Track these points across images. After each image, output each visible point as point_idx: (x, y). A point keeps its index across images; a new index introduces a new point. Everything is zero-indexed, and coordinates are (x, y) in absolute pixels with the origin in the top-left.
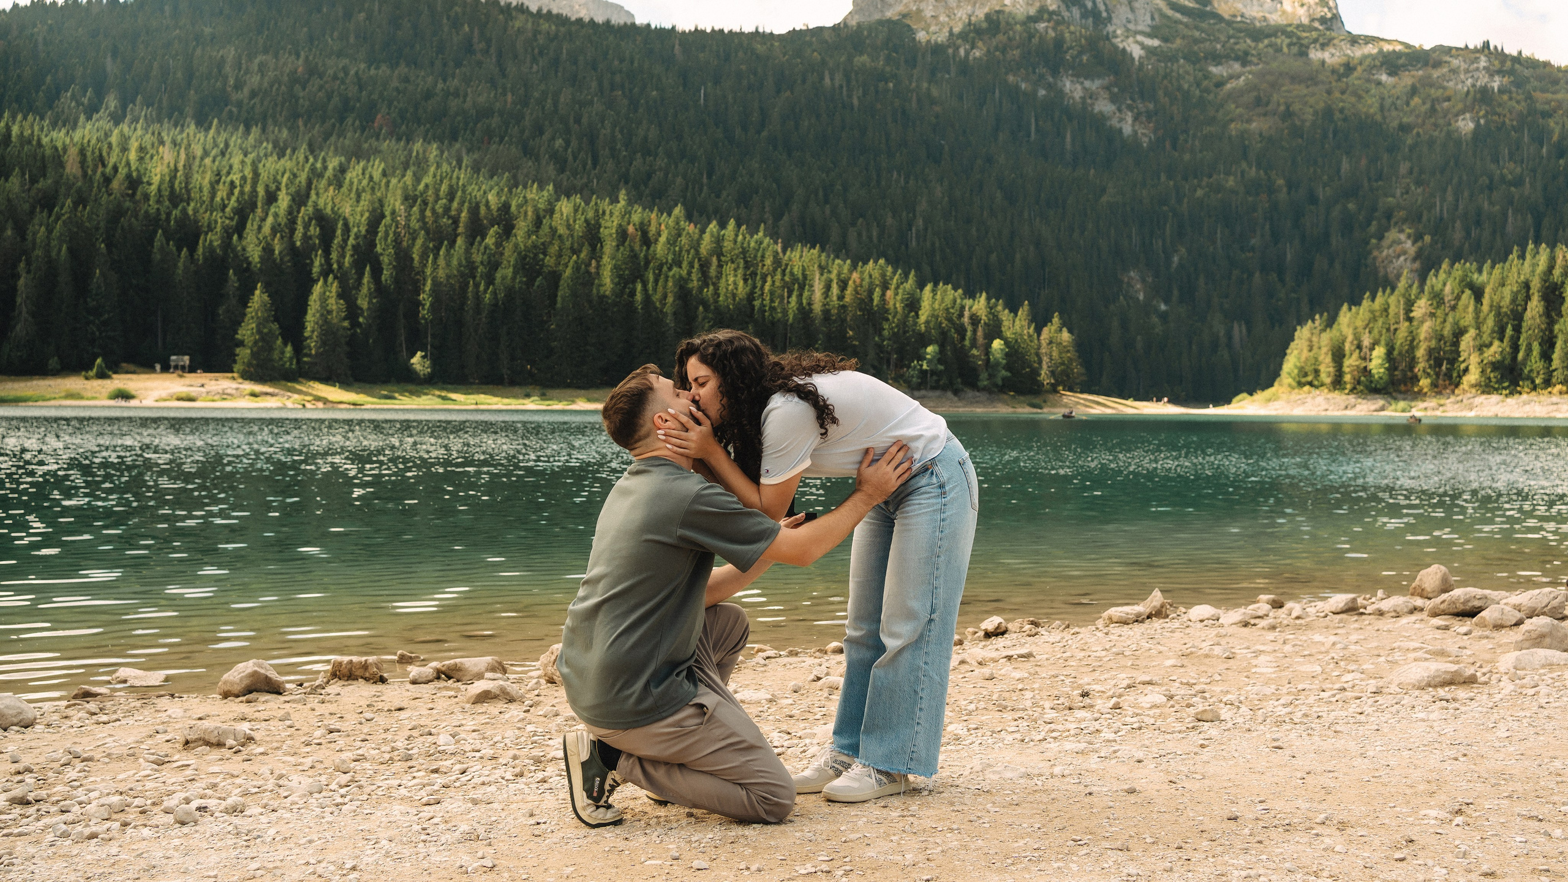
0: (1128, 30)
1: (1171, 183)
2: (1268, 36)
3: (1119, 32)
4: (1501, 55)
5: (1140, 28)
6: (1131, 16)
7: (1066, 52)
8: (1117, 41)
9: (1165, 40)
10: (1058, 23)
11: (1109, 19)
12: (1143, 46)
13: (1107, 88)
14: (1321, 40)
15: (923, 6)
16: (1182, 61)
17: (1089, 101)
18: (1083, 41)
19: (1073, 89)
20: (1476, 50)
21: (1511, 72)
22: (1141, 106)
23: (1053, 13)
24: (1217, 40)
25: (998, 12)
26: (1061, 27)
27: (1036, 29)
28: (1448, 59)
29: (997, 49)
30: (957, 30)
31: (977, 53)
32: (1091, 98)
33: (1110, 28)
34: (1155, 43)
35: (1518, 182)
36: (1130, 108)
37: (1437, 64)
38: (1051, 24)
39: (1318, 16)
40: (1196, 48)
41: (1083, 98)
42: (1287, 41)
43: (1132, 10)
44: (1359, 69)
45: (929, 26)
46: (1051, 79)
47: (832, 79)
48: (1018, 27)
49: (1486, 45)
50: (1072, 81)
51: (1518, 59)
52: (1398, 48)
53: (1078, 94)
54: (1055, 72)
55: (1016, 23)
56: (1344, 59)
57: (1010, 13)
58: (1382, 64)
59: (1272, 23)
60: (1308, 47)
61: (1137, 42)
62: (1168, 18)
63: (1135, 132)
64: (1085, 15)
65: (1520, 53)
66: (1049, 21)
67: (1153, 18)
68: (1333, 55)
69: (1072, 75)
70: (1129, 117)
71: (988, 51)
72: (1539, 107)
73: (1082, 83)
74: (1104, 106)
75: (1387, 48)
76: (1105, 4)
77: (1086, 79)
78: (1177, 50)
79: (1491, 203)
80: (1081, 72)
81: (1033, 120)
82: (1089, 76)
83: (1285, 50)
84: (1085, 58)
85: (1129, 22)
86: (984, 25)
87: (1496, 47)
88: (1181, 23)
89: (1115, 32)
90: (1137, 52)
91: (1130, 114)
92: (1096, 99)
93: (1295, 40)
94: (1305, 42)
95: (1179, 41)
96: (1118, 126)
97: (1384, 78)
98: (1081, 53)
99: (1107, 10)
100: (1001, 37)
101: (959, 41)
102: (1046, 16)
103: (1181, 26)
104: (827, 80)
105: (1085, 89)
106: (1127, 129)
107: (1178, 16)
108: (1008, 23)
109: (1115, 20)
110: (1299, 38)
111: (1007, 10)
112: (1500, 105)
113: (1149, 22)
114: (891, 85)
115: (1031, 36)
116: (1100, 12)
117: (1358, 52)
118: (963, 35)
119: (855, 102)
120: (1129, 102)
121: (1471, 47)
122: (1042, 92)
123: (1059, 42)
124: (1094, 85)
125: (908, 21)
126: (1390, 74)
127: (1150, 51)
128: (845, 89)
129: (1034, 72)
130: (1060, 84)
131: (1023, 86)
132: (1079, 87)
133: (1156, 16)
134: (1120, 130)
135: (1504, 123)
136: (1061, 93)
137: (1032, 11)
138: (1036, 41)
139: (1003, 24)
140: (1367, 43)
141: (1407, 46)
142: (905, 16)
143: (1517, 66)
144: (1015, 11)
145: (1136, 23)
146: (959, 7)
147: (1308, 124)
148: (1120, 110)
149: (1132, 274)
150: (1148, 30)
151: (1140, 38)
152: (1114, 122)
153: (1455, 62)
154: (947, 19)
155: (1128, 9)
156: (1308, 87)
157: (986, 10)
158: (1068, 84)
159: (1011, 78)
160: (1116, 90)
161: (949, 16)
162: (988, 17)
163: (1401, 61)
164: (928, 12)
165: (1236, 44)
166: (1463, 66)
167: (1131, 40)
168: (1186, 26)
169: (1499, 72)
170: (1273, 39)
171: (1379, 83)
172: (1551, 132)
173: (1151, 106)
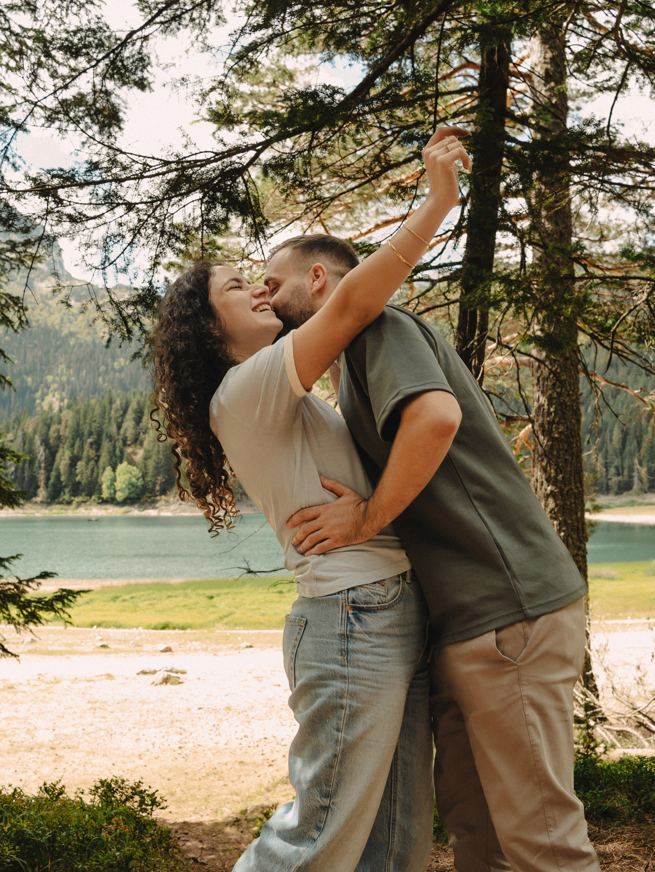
75: (77, 284)
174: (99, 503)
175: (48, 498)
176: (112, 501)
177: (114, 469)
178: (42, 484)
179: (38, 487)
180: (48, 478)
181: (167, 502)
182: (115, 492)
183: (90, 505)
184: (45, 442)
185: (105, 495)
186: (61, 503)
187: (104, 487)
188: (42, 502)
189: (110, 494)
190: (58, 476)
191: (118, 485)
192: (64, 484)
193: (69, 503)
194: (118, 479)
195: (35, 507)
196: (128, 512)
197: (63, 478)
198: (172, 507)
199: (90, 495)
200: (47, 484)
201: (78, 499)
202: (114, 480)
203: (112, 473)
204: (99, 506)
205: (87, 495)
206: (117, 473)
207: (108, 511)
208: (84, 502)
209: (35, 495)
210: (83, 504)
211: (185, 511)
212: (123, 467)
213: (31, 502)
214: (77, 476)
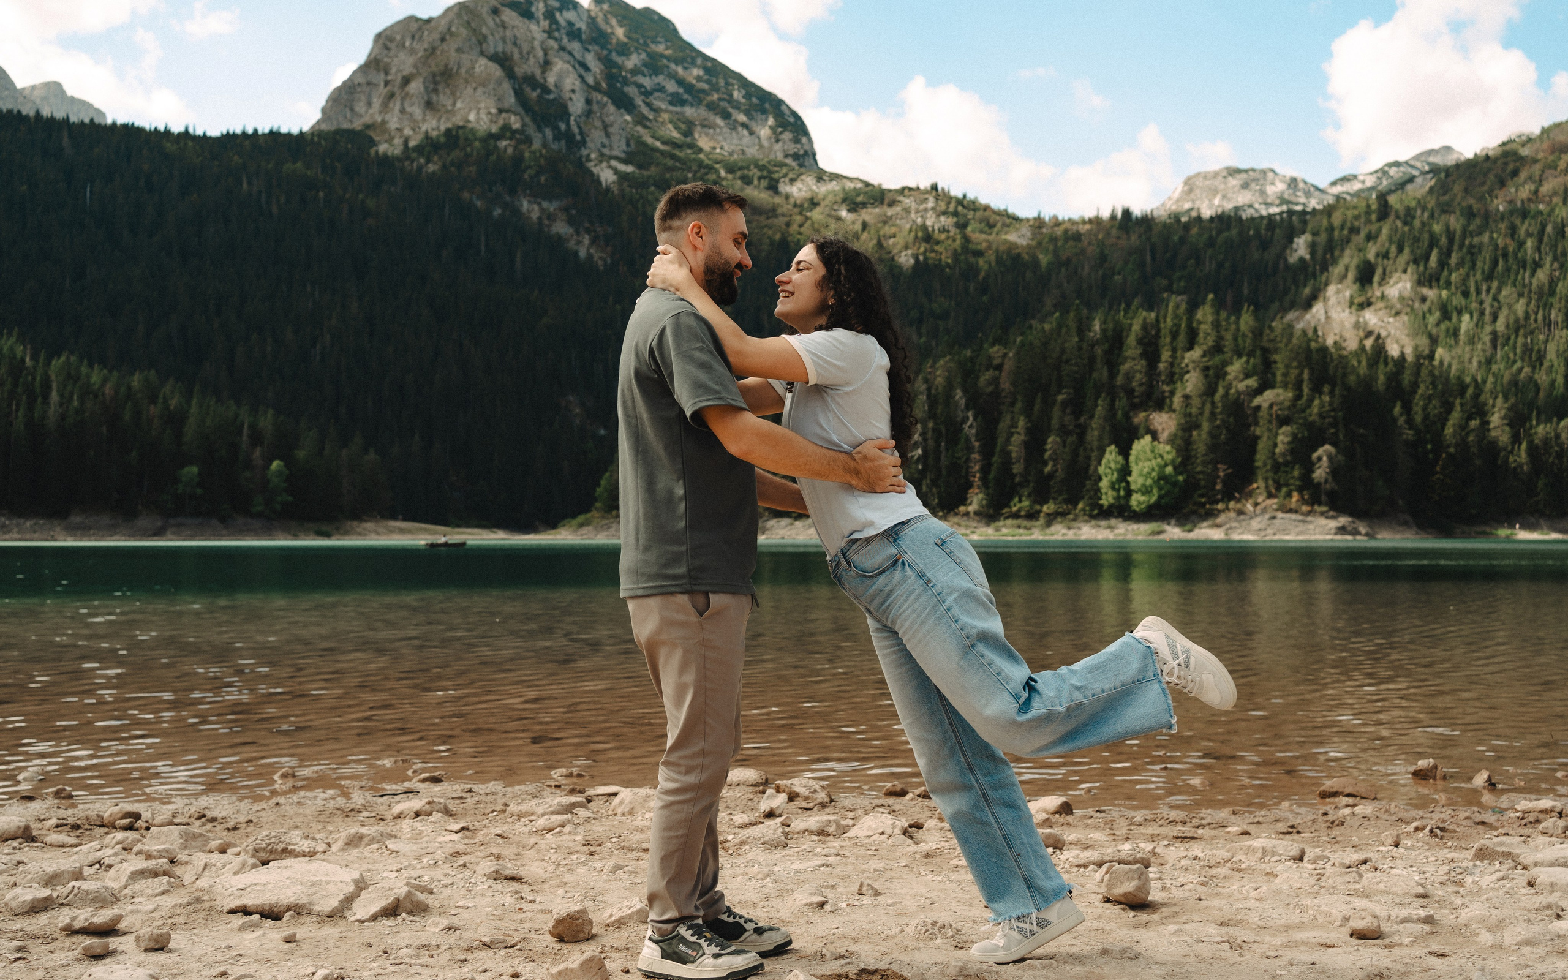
0: (602, 155)
1: (618, 307)
2: (740, 169)
3: (593, 156)
4: (947, 197)
5: (615, 153)
6: (605, 141)
7: (524, 171)
8: (590, 165)
9: (640, 166)
10: (519, 142)
11: (584, 143)
12: (616, 171)
13: (566, 210)
14: (791, 175)
15: (388, 117)
16: (652, 188)
17: (546, 222)
18: (542, 161)
19: (530, 208)
20: (926, 192)
21: (956, 214)
22: (598, 229)
23: (516, 131)
24: (689, 170)
25: (459, 127)
26: (522, 147)
27: (496, 147)
28: (901, 198)
29: (452, 163)
30: (412, 144)
31: (431, 168)
32: (549, 218)
33: (584, 152)
34: (630, 169)
35: (945, 316)
36: (588, 231)
37: (892, 204)
38: (513, 143)
39: (791, 152)
40: (668, 176)
41: (540, 219)
42: (759, 174)
43: (608, 135)
44: (823, 204)
45: (392, 138)
46: (508, 198)
47: (250, 183)
48: (477, 143)
49: (934, 187)
50: (529, 202)
51: (961, 202)
52: (859, 185)
53: (535, 215)
54: (513, 192)
55: (476, 139)
56: (808, 195)
57: (472, 129)
58: (844, 201)
59: (749, 156)
60: (777, 181)
61: (610, 167)
62: (645, 145)
63: (590, 257)
64: (557, 138)
65: (965, 196)
66: (511, 139)
67: (628, 145)
68: (800, 190)
69: (530, 195)
70: (586, 240)
71: (444, 167)
72: (972, 246)
73: (539, 204)
74: (561, 228)
75: (850, 185)
76: (579, 127)
77: (544, 199)
78: (649, 177)
79: (920, 335)
80: (539, 193)
81: (483, 238)
82: (549, 198)
83: (756, 182)
84: (543, 178)
85: (604, 146)
86: (443, 140)
87: (943, 189)
88: (657, 150)
89: (589, 155)
90: (607, 176)
91: (587, 237)
92: (554, 221)
93: (765, 173)
94: (776, 176)
95: (653, 170)
96: (575, 248)
97: (844, 213)
98: (538, 174)
99: (581, 133)
100: (456, 154)
101: (414, 155)
102: (508, 134)
103: (657, 154)
104: (245, 186)
105: (542, 210)
106: (583, 253)
107: (658, 144)
108: (467, 139)
109: (590, 144)
110: (770, 172)
111: (470, 126)
112: (938, 243)
113: (625, 148)
114: (321, 194)
115: (489, 153)
116: (574, 135)
117: (822, 189)
118: (419, 149)
119: (275, 210)
120: (587, 225)
121: (922, 187)
122: (498, 212)
123: (518, 160)
124: (551, 206)
125: (372, 134)
126: (849, 211)
127: (623, 177)
128: (264, 195)
129: (491, 191)
130: (517, 203)
131: (479, 203)
132: (536, 207)
133: (632, 143)
134: (576, 254)
135: (940, 260)
136: (517, 212)
137: (494, 129)
138: (493, 158)
139: (461, 142)
140: (831, 180)
141: (867, 184)
142: (368, 127)
143: (960, 208)
144: (478, 127)
145: (611, 148)
146: (424, 120)
147: (763, 254)
148: (578, 233)
149: (571, 398)
150: (623, 155)
151: (614, 163)
152: (572, 244)
153: (907, 201)
154: (411, 133)
155: (603, 134)
156: (768, 218)
157: (449, 125)
158: (525, 204)
159: (466, 195)
160: (574, 212)
161: (413, 130)
162: (448, 131)
163: (860, 199)
164: (393, 124)
165: (706, 174)
166: (914, 205)
167: (604, 164)
168: (662, 153)
169: (944, 213)
170: (746, 172)
171: (839, 219)
172: (977, 271)
173: (610, 230)
174: (1093, 517)
175: (988, 506)
176: (1122, 511)
177: (1125, 452)
178: (977, 480)
179: (970, 485)
180: (985, 471)
181: (1240, 512)
182: (1129, 493)
183: (1074, 520)
184: (973, 401)
185: (1107, 498)
186: (1016, 516)
187: (1104, 484)
188: (976, 513)
189: (1118, 498)
190: (1007, 463)
191: (1136, 480)
192: (1017, 480)
193: (1032, 516)
194: (1135, 470)
195: (964, 521)
196: (1160, 533)
197: (1017, 468)
198: (1255, 524)
199: (1073, 501)
200: (984, 480)
201: (1048, 508)
202: (1125, 472)
203: (1120, 458)
204: (1093, 522)
205: (1066, 501)
206: (1132, 458)
207: (1116, 531)
208: (1063, 514)
209: (963, 501)
210: (1059, 519)
211: (1285, 531)
212: (1141, 446)
213: (956, 514)
214: (1045, 464)
